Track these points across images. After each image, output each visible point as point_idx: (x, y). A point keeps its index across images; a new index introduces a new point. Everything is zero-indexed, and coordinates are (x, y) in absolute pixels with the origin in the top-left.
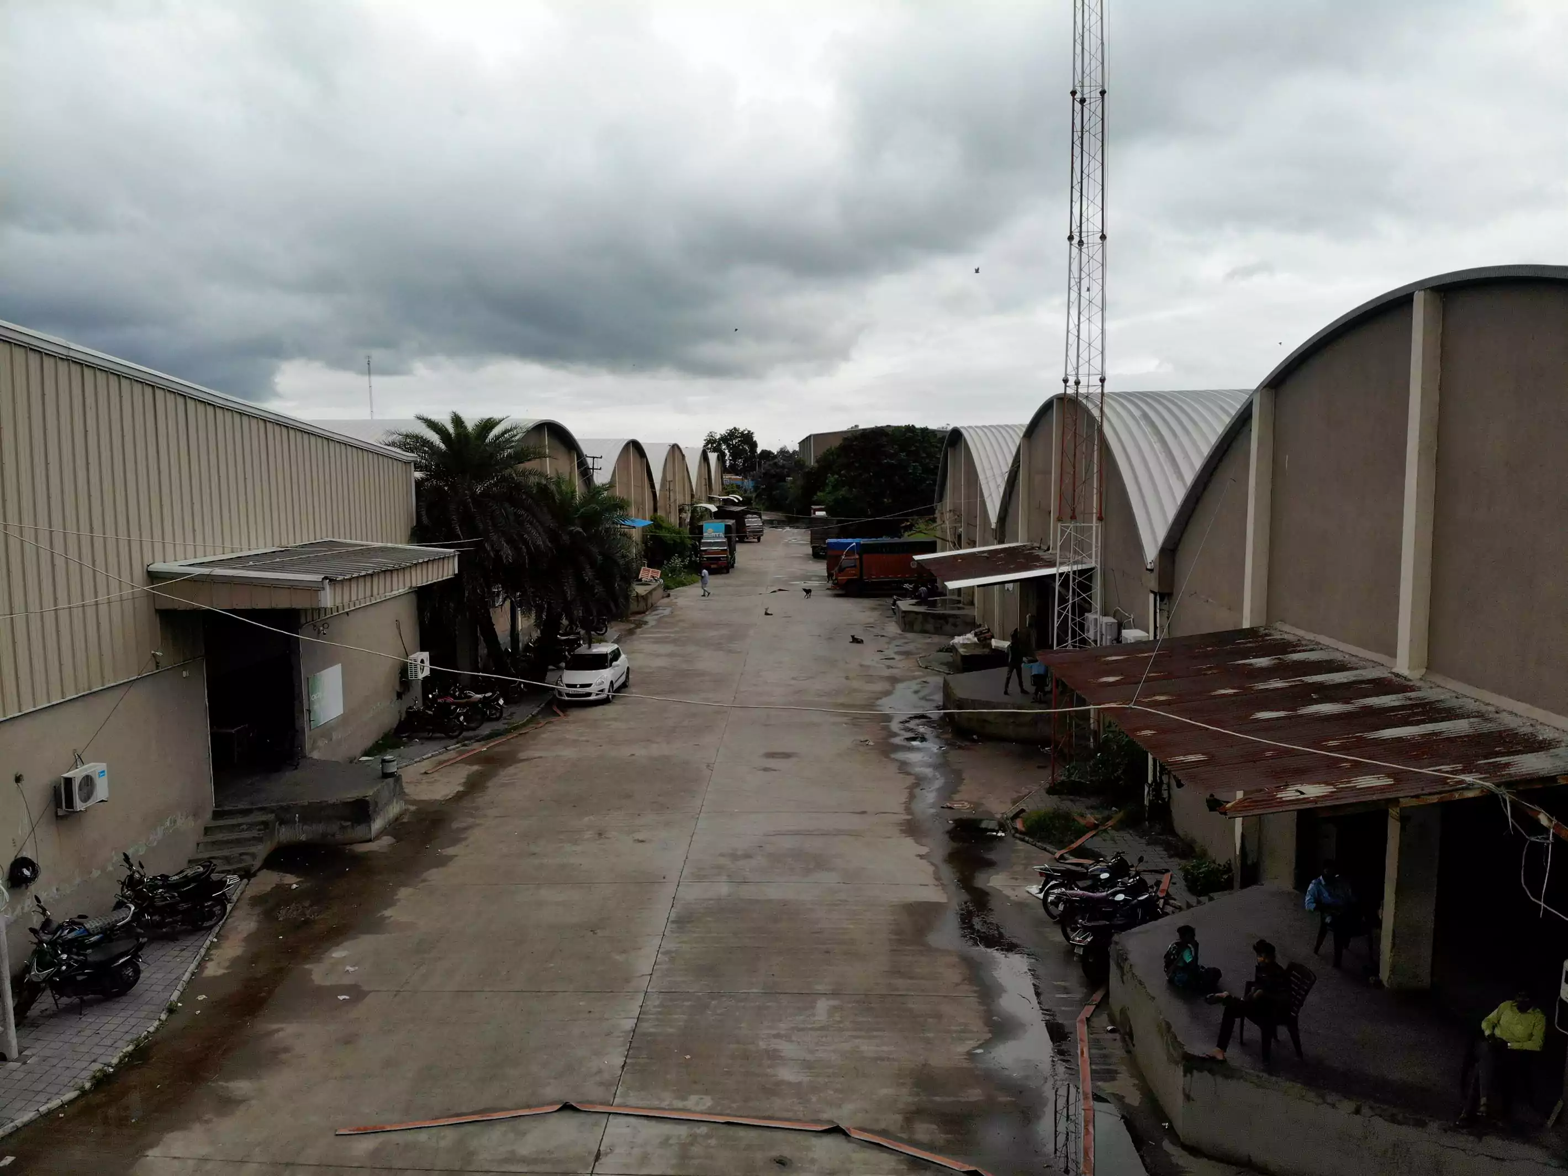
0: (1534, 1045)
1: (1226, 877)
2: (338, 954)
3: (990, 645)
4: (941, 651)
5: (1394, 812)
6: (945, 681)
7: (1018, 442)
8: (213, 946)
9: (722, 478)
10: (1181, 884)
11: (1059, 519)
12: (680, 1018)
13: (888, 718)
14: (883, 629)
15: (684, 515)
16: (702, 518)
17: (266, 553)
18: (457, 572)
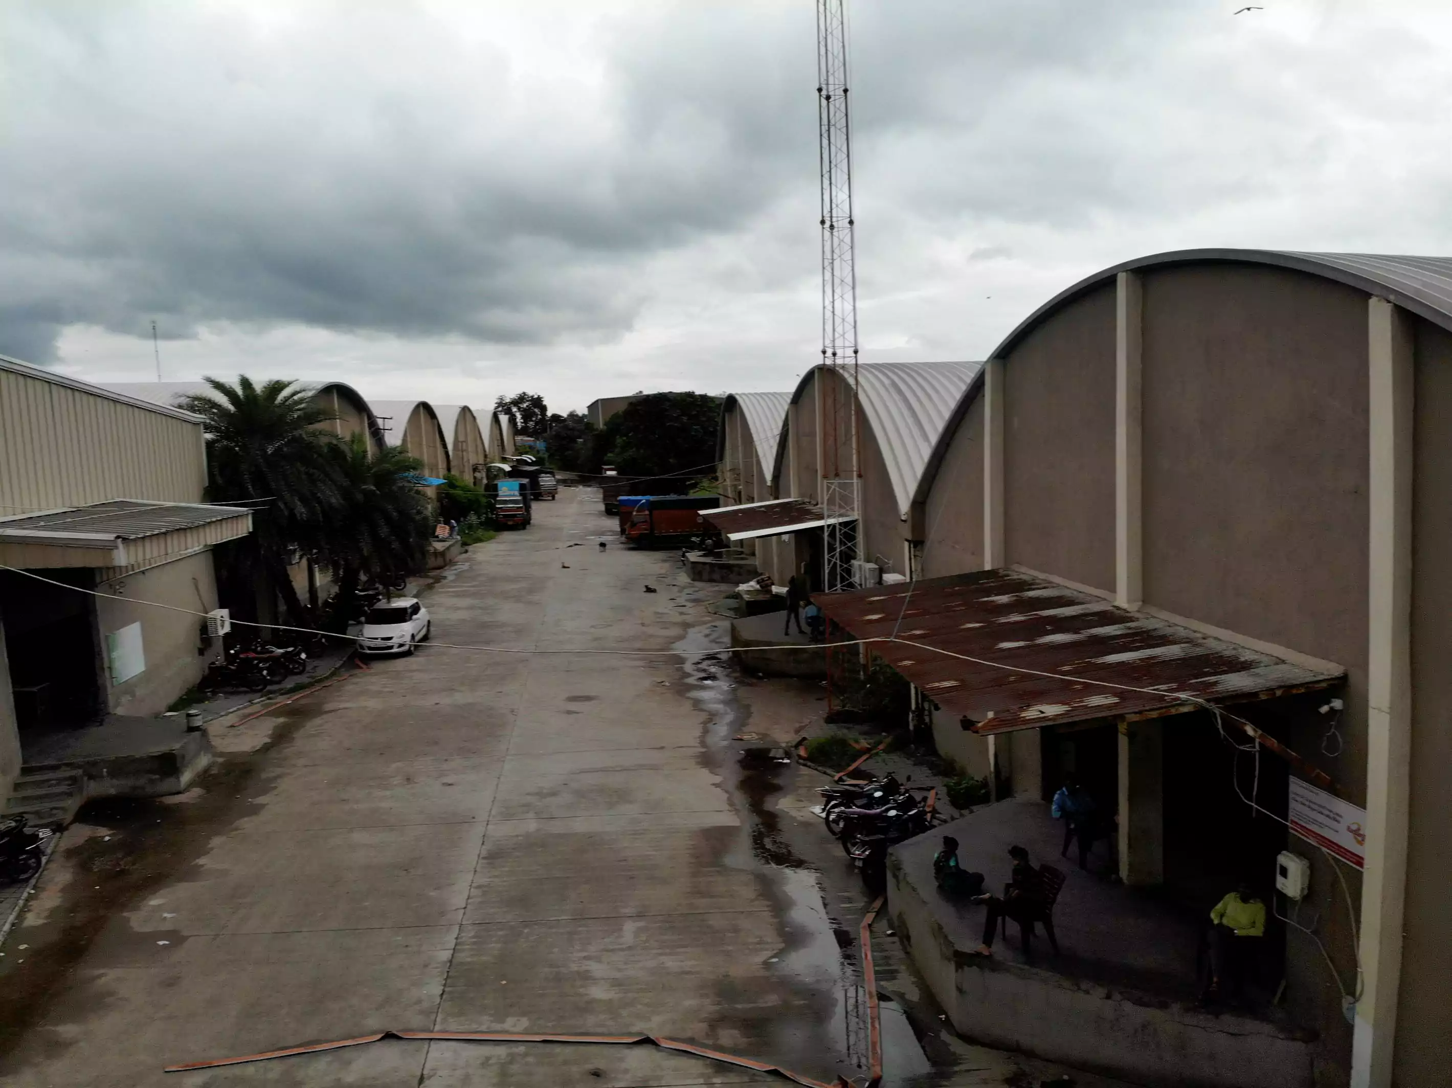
0: (1258, 931)
1: (983, 791)
2: (154, 902)
3: (771, 591)
4: (727, 597)
5: (1122, 727)
6: (733, 626)
7: (786, 407)
8: (31, 897)
9: (514, 440)
10: (946, 799)
11: (825, 477)
12: (495, 947)
13: (680, 660)
14: (675, 579)
15: (478, 475)
16: (496, 477)
17: (57, 514)
18: (251, 530)
